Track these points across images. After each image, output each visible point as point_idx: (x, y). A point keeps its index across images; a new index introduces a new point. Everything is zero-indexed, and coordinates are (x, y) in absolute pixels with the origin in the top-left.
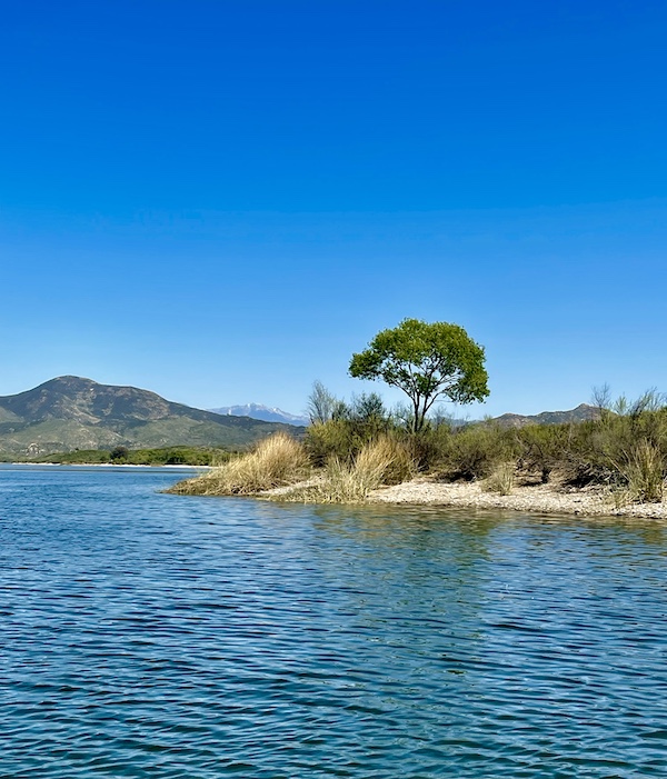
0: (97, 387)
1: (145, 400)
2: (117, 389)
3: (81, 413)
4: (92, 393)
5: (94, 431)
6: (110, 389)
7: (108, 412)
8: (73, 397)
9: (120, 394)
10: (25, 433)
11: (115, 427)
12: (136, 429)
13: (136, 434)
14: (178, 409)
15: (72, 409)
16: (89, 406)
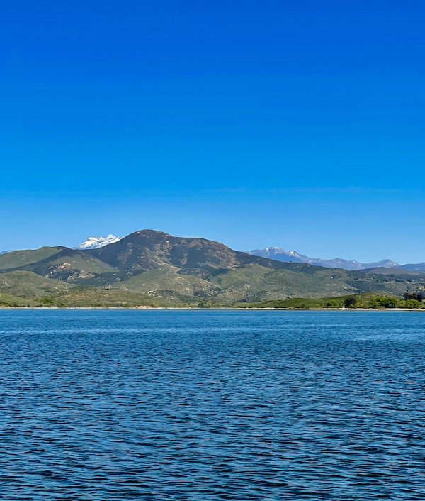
0: (171, 238)
1: (214, 250)
2: (189, 240)
3: (164, 263)
4: (168, 245)
5: (189, 279)
6: (183, 241)
7: (184, 261)
8: (153, 249)
9: (192, 245)
10: (130, 281)
11: (200, 275)
12: (219, 276)
13: (220, 281)
14: (244, 259)
15: (156, 260)
16: (167, 257)
